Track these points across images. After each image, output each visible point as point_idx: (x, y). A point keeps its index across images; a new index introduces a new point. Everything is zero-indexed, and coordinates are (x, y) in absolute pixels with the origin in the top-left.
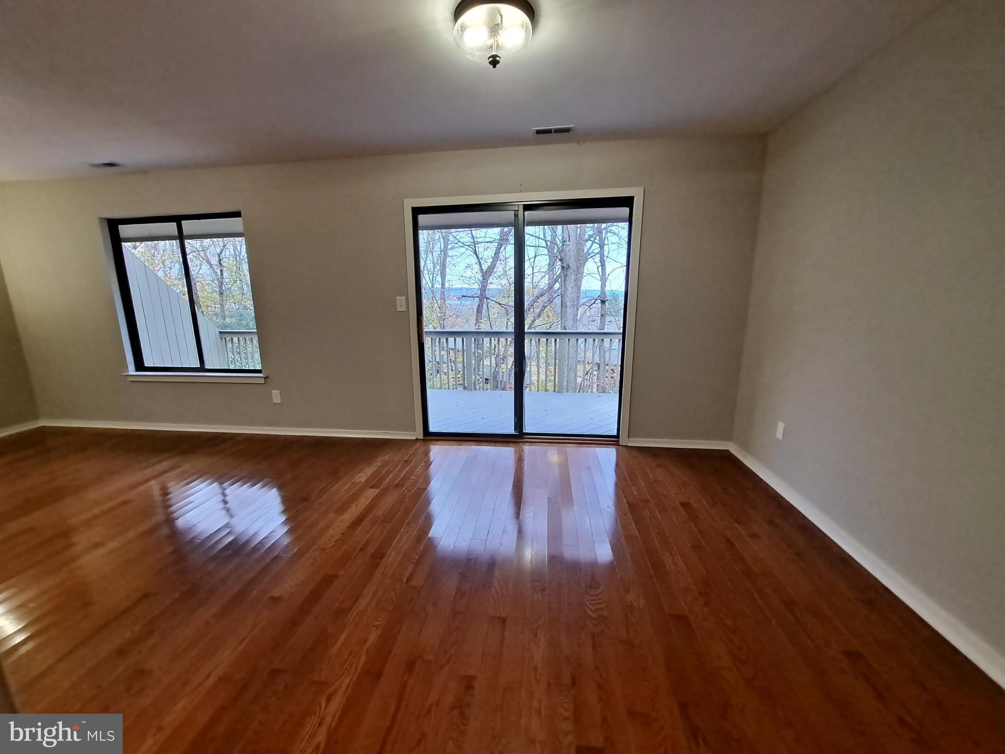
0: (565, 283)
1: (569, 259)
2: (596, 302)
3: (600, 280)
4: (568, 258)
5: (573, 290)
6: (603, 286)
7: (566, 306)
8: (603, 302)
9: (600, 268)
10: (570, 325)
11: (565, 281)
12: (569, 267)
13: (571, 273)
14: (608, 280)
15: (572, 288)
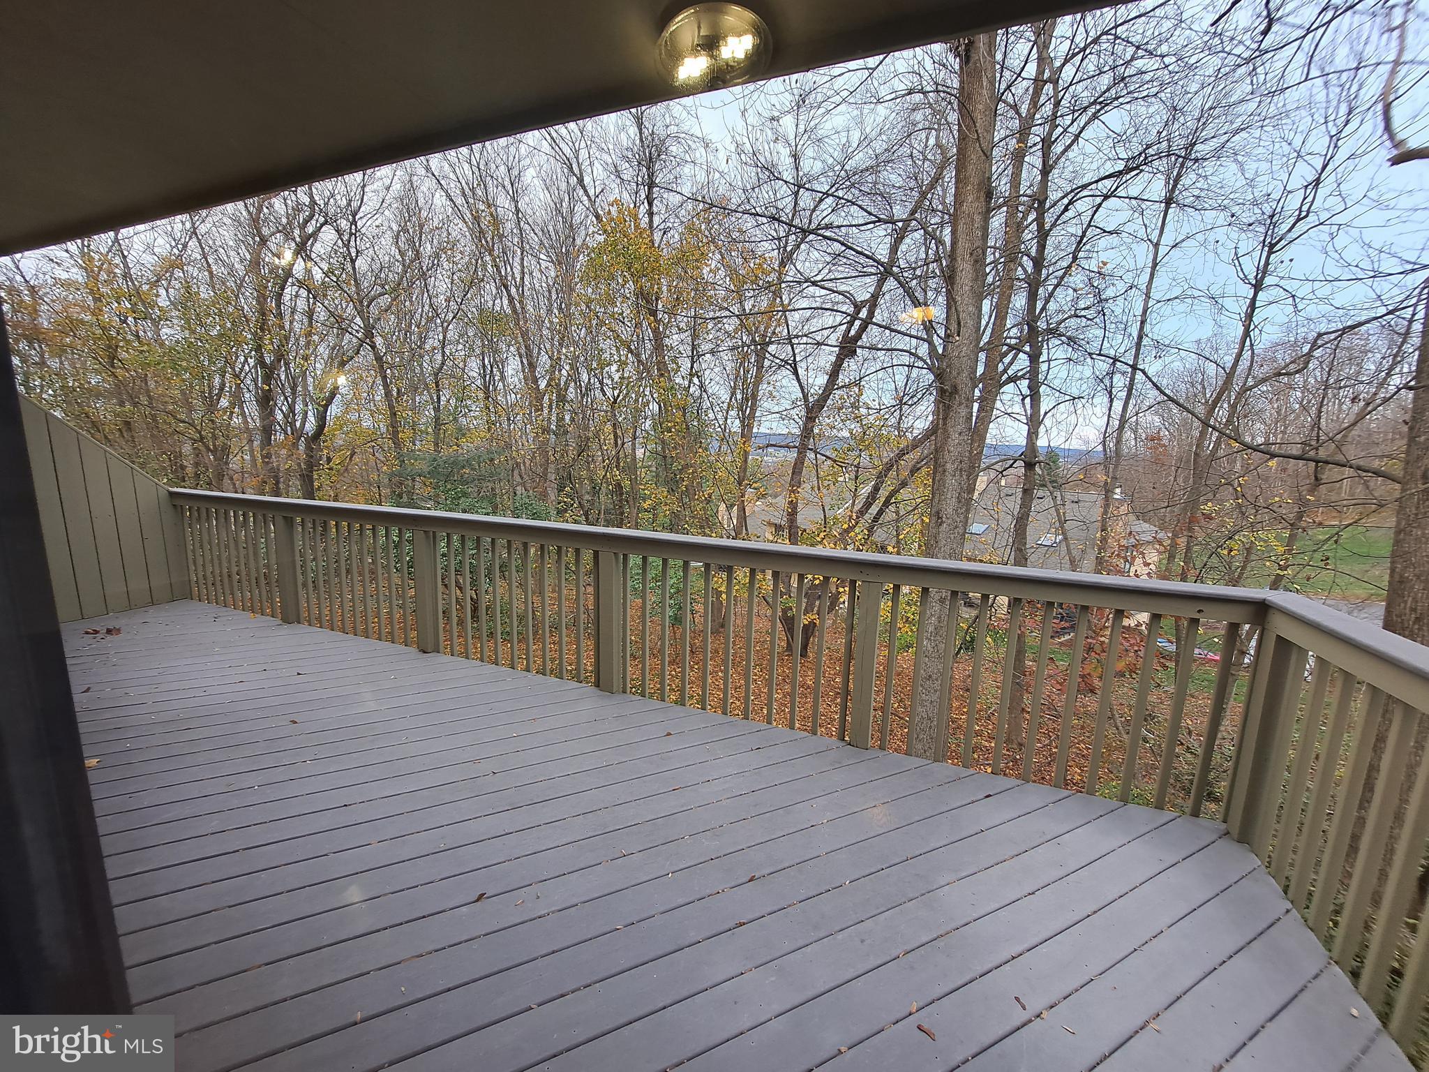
0: (945, 424)
1: (958, 374)
2: (1015, 465)
3: (1027, 424)
4: (954, 373)
5: (961, 438)
6: (1032, 435)
7: (944, 471)
8: (1030, 466)
9: (1028, 400)
10: (950, 511)
11: (945, 419)
12: (955, 389)
13: (960, 404)
14: (1042, 426)
15: (960, 434)
